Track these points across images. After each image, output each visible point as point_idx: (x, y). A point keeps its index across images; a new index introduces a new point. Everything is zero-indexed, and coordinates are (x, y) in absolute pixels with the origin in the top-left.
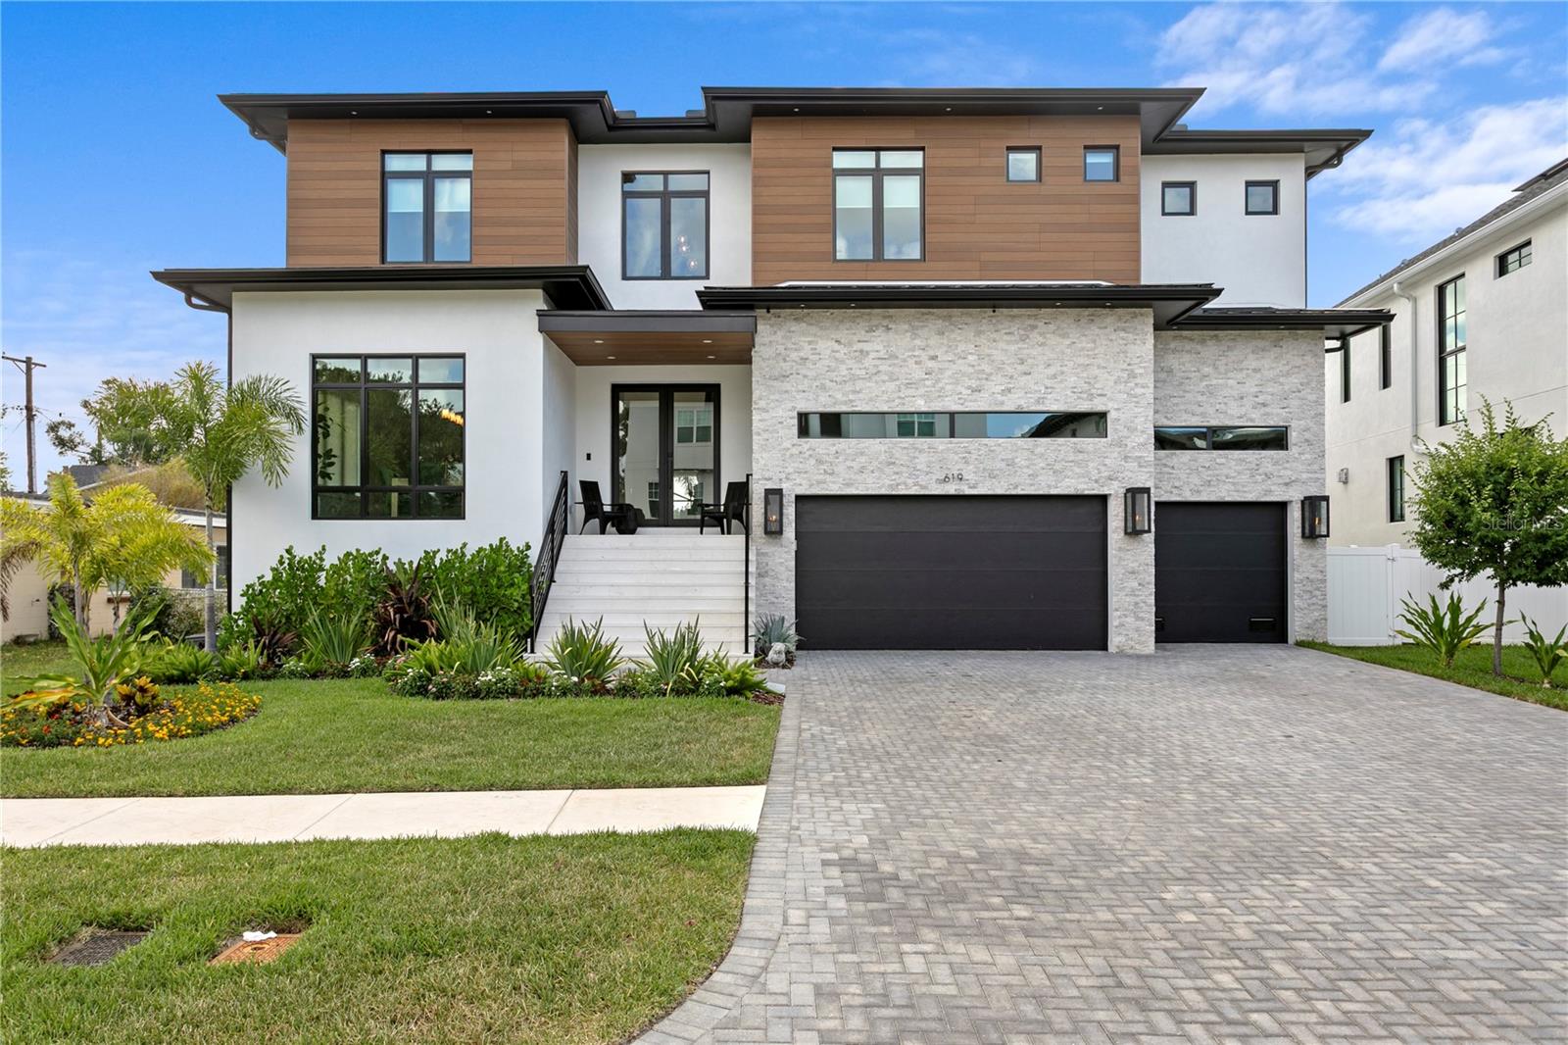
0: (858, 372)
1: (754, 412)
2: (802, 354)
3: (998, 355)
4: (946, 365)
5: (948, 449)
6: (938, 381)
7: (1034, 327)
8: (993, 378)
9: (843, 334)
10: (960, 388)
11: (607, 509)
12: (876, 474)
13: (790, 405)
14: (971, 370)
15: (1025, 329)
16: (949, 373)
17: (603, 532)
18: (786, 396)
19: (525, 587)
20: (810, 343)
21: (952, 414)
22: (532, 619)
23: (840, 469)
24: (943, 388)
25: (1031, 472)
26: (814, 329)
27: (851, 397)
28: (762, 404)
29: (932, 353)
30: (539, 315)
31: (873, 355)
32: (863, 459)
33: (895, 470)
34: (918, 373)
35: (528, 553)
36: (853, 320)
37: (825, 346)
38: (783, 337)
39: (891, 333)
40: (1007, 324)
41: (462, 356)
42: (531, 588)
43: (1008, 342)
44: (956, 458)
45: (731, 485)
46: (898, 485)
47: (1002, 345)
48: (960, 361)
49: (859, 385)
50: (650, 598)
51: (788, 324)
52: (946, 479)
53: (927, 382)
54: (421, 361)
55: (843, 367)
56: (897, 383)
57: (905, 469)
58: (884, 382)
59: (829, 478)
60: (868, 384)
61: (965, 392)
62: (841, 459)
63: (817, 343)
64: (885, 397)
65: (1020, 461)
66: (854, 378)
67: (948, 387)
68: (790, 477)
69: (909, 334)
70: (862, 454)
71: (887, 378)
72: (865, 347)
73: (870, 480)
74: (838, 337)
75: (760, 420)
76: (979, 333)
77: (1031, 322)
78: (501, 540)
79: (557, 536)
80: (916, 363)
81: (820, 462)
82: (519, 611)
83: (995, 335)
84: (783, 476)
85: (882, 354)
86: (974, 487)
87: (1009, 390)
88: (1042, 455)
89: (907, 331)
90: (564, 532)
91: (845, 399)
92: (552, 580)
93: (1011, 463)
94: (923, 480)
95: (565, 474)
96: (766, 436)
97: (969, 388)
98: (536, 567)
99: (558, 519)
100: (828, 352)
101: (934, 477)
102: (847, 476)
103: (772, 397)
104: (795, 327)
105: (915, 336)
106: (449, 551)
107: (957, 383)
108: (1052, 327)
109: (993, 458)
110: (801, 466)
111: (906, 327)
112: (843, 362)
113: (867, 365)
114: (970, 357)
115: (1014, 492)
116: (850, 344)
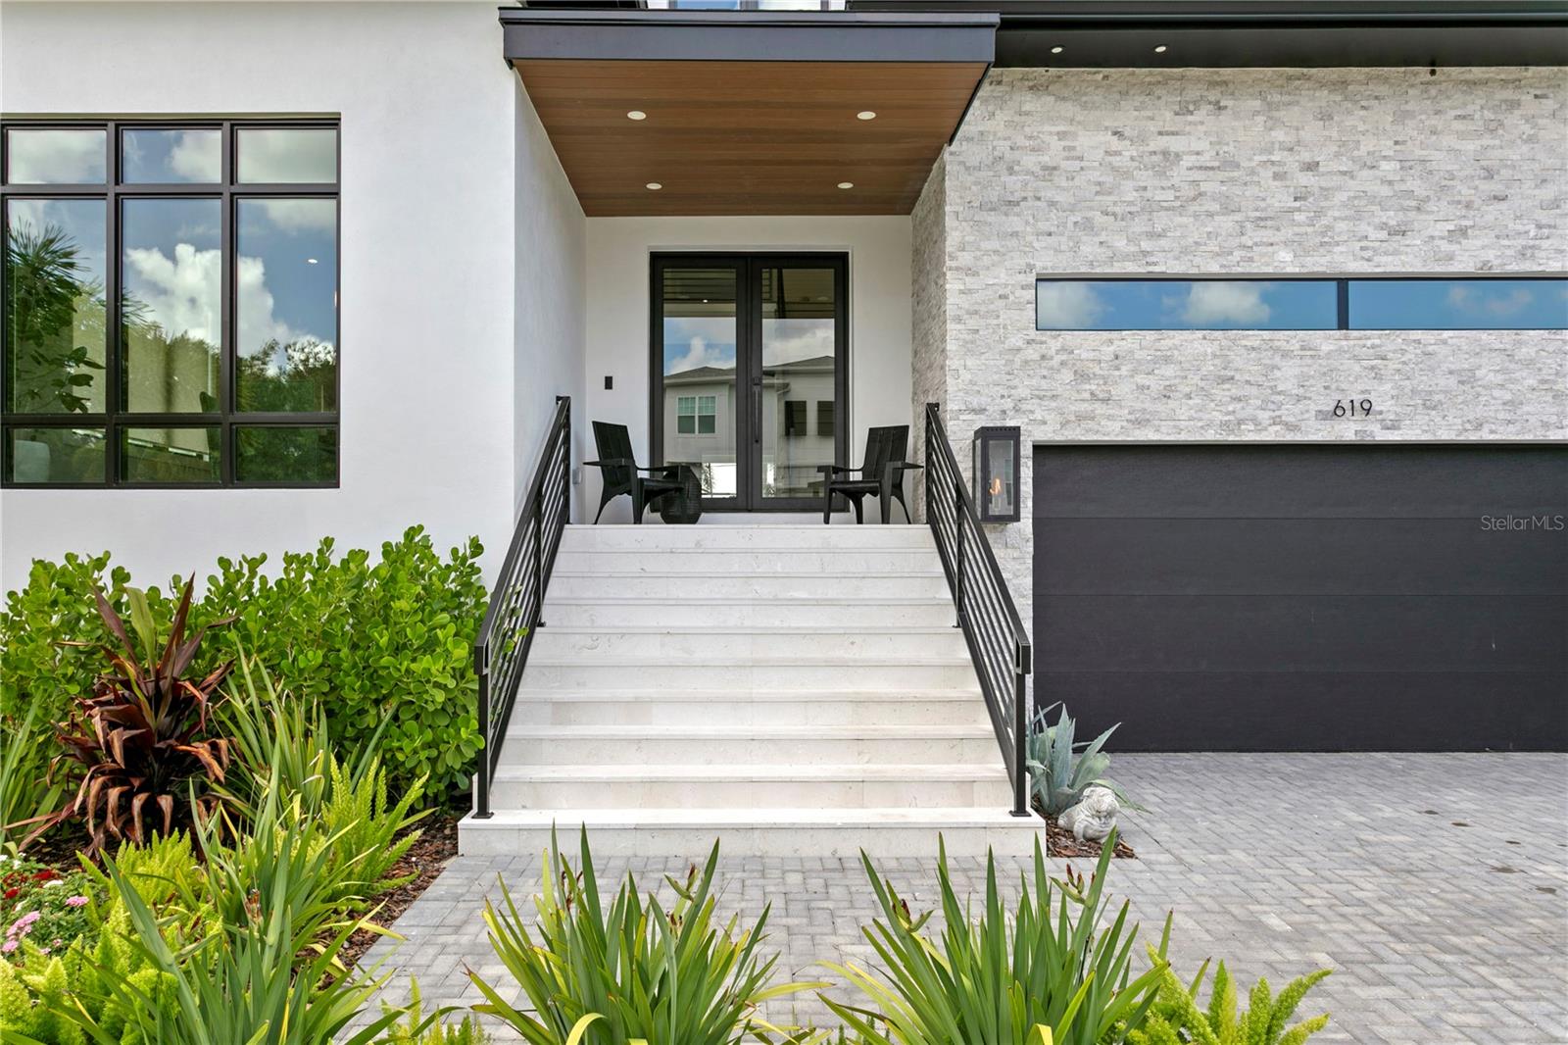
0: (1159, 196)
1: (949, 275)
2: (1046, 159)
3: (1441, 161)
4: (1337, 180)
5: (1341, 351)
6: (1319, 213)
7: (1514, 105)
8: (1431, 206)
9: (1127, 116)
10: (1364, 228)
11: (644, 475)
12: (1197, 401)
13: (1020, 262)
14: (1385, 191)
15: (1495, 109)
16: (1343, 196)
17: (638, 520)
18: (1013, 243)
19: (461, 652)
20: (1062, 135)
21: (1343, 282)
22: (482, 730)
23: (1123, 390)
24: (1329, 228)
25: (1508, 396)
26: (1068, 109)
27: (1145, 245)
28: (965, 259)
29: (1306, 156)
30: (505, 22)
31: (1188, 161)
32: (1169, 371)
33: (1234, 392)
34: (1281, 199)
35: (478, 561)
36: (1148, 90)
37: (1092, 142)
38: (1008, 124)
39: (1224, 117)
40: (1458, 97)
41: (331, 122)
42: (478, 655)
43: (1462, 136)
44: (1357, 368)
45: (875, 434)
46: (1240, 422)
47: (1448, 140)
48: (1366, 173)
49: (1161, 221)
50: (756, 665)
51: (1017, 97)
52: (1338, 411)
53: (1298, 217)
54: (244, 136)
55: (1128, 185)
56: (1238, 217)
57: (1254, 391)
58: (1210, 215)
59: (1100, 409)
60: (1179, 220)
61: (1374, 234)
62: (1124, 370)
63: (1075, 135)
64: (1213, 246)
65: (1486, 374)
66: (1150, 208)
67: (1342, 226)
68: (1024, 406)
69: (1260, 119)
70: (1167, 360)
71: (1215, 207)
72: (1174, 144)
73: (1183, 413)
74: (1117, 124)
75: (962, 292)
76: (1401, 117)
77: (1509, 94)
78: (410, 533)
79: (548, 526)
80: (1276, 176)
81: (1082, 376)
82: (451, 710)
83: (1434, 121)
84: (1008, 404)
85: (1206, 159)
86: (1394, 426)
87: (1463, 232)
88: (1529, 363)
89: (1257, 113)
90: (564, 518)
91: (1133, 249)
92: (535, 622)
93: (1467, 378)
94: (1290, 412)
95: (564, 404)
96: (972, 323)
97: (1383, 226)
98: (495, 595)
99: (550, 491)
100: (1099, 154)
101: (1313, 408)
102: (1138, 405)
103: (986, 245)
104: (1031, 103)
105: (1273, 123)
106: (289, 559)
107: (1358, 216)
108: (1549, 104)
109: (1432, 370)
110: (1044, 384)
111: (1257, 104)
112: (1127, 175)
113: (1176, 181)
114: (1385, 165)
115: (1473, 437)
116: (1142, 139)
